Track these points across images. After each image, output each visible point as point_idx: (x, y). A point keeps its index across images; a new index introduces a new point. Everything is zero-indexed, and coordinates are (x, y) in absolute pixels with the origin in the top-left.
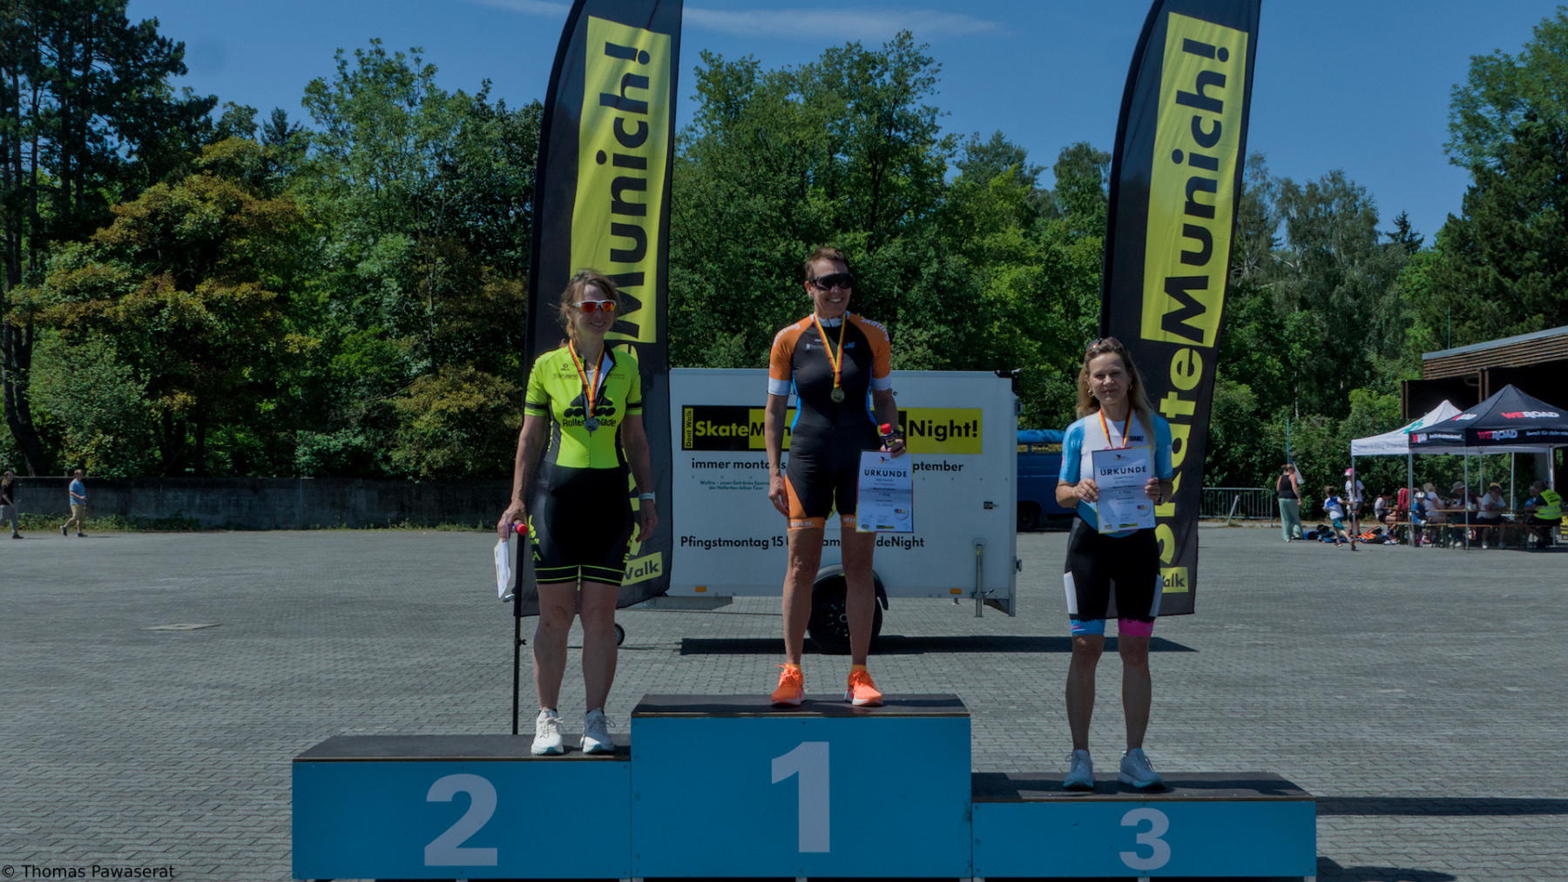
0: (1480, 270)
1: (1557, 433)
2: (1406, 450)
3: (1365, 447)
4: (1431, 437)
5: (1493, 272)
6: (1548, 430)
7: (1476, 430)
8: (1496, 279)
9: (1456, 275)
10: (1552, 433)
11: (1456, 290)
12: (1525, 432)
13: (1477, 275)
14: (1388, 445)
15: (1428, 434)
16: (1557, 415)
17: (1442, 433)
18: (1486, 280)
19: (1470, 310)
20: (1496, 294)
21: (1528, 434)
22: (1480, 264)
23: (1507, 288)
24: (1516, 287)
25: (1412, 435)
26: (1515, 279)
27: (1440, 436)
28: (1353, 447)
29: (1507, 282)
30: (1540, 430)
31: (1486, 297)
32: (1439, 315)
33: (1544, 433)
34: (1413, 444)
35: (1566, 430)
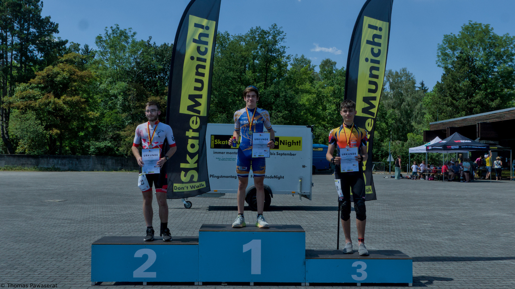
0: (446, 98)
1: (470, 147)
2: (425, 151)
3: (413, 150)
4: (433, 147)
5: (450, 99)
7: (446, 146)
8: (451, 101)
9: (439, 99)
10: (469, 147)
11: (439, 104)
13: (445, 100)
14: (420, 150)
15: (432, 147)
16: (470, 142)
17: (436, 146)
18: (448, 101)
19: (443, 110)
21: (462, 147)
22: (446, 96)
23: (454, 104)
24: (457, 103)
25: (427, 147)
26: (457, 101)
27: (435, 147)
28: (409, 150)
29: (454, 102)
30: (466, 146)
31: (448, 106)
32: (434, 111)
33: (467, 147)
34: (427, 150)
35: (474, 146)
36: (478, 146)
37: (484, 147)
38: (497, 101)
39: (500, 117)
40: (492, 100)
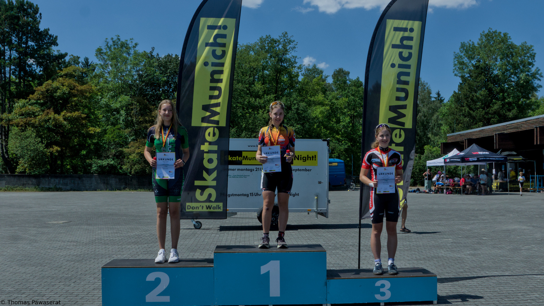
0: (463, 108)
1: (488, 159)
2: (443, 164)
3: (431, 163)
4: (451, 160)
5: (467, 109)
6: (486, 158)
7: (465, 158)
8: (468, 111)
9: (456, 110)
10: (487, 159)
11: (456, 115)
12: (479, 158)
13: (462, 110)
14: (438, 162)
15: (450, 159)
16: (488, 153)
17: (454, 159)
18: (465, 112)
19: (460, 121)
20: (468, 116)
21: (480, 159)
22: (463, 106)
23: (471, 114)
24: (474, 114)
25: (445, 159)
26: (474, 111)
27: (453, 160)
28: (427, 163)
29: (471, 112)
30: (484, 158)
31: (465, 117)
32: (451, 122)
33: (485, 159)
34: (445, 162)
35: (492, 158)
36: (495, 158)
37: (502, 159)
38: (515, 111)
39: (517, 128)
40: (510, 110)
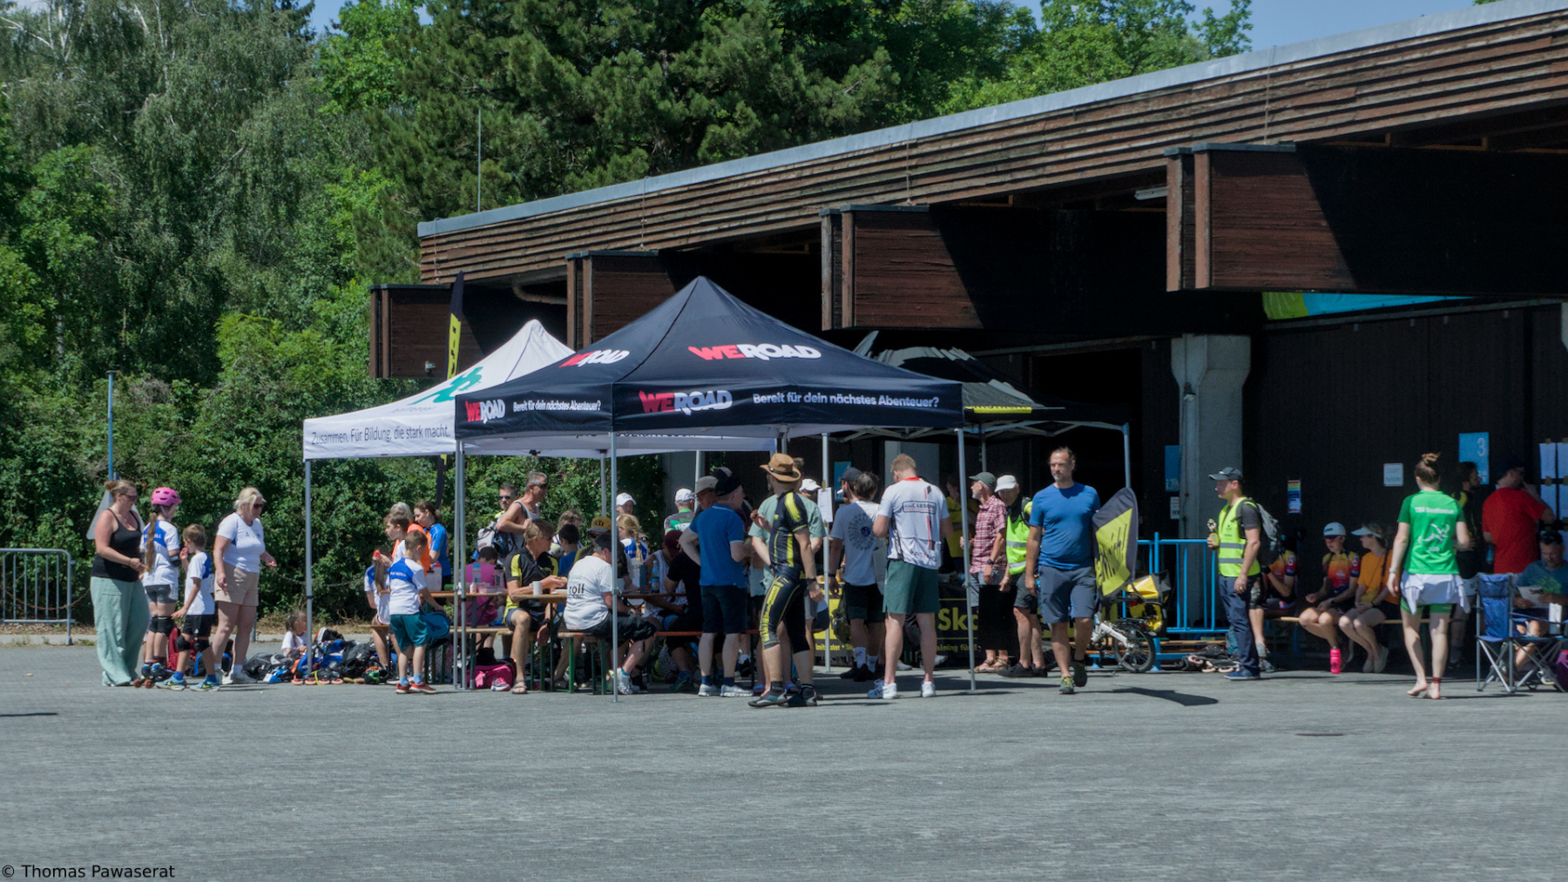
0: (509, 45)
1: (821, 398)
2: (448, 444)
3: (340, 437)
4: (517, 407)
5: (539, 51)
6: (803, 391)
7: (636, 390)
8: (546, 66)
9: (455, 54)
10: (810, 398)
11: (454, 90)
12: (749, 393)
13: (500, 56)
14: (399, 432)
15: (509, 401)
16: (816, 354)
17: (548, 398)
18: (525, 68)
20: (542, 100)
21: (757, 399)
22: (507, 31)
23: (568, 87)
24: (588, 88)
25: (465, 405)
26: (584, 69)
27: (541, 406)
28: (307, 438)
29: (566, 70)
30: (785, 390)
31: (523, 107)
33: (793, 398)
34: (466, 427)
35: (845, 392)
36: (876, 394)
37: (925, 404)
40: (836, 70)
